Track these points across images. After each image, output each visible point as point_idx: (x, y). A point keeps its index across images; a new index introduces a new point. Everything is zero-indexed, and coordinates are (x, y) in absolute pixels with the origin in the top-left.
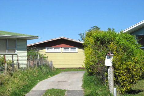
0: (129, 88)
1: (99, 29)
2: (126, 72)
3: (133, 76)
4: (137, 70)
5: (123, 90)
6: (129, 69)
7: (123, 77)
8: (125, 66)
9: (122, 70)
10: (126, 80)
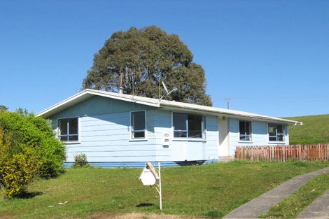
0: (18, 190)
1: (6, 109)
2: (14, 168)
3: (24, 174)
4: (29, 167)
5: (10, 193)
6: (18, 164)
7: (9, 175)
8: (14, 161)
9: (9, 166)
10: (14, 180)
